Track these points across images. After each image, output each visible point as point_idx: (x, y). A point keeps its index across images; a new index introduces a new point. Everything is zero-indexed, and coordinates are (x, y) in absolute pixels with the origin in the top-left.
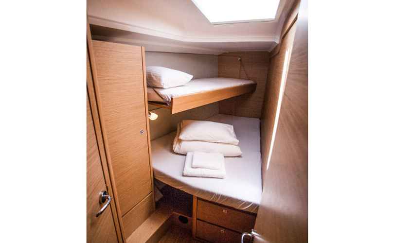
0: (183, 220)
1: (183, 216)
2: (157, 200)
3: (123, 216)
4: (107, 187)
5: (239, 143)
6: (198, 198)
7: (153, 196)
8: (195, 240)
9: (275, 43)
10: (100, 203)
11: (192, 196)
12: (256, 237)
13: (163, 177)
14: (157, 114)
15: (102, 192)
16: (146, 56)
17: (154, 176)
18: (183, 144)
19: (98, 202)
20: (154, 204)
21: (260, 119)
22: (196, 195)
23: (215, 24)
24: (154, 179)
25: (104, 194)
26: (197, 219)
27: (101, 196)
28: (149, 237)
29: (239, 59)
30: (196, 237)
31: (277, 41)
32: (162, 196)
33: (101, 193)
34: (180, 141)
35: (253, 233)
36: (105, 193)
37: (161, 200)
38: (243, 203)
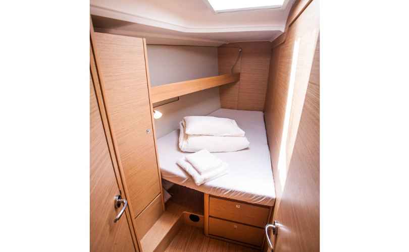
0: (194, 218)
1: (193, 214)
2: (166, 200)
3: (135, 218)
4: (120, 191)
5: (245, 134)
6: (210, 196)
7: (162, 197)
8: (207, 237)
9: (280, 31)
10: (116, 208)
11: (203, 193)
12: (281, 228)
13: (170, 176)
14: (161, 112)
15: (117, 196)
16: (147, 50)
17: (162, 176)
18: (190, 139)
19: (114, 207)
20: (163, 204)
21: (264, 112)
22: (206, 192)
23: (220, 13)
24: (162, 179)
25: (118, 199)
26: (209, 216)
27: (116, 200)
28: (162, 239)
29: (240, 50)
30: (209, 234)
31: (283, 30)
32: (170, 196)
33: (115, 198)
34: (186, 136)
35: (276, 224)
36: (120, 197)
37: (170, 199)
38: (264, 199)
